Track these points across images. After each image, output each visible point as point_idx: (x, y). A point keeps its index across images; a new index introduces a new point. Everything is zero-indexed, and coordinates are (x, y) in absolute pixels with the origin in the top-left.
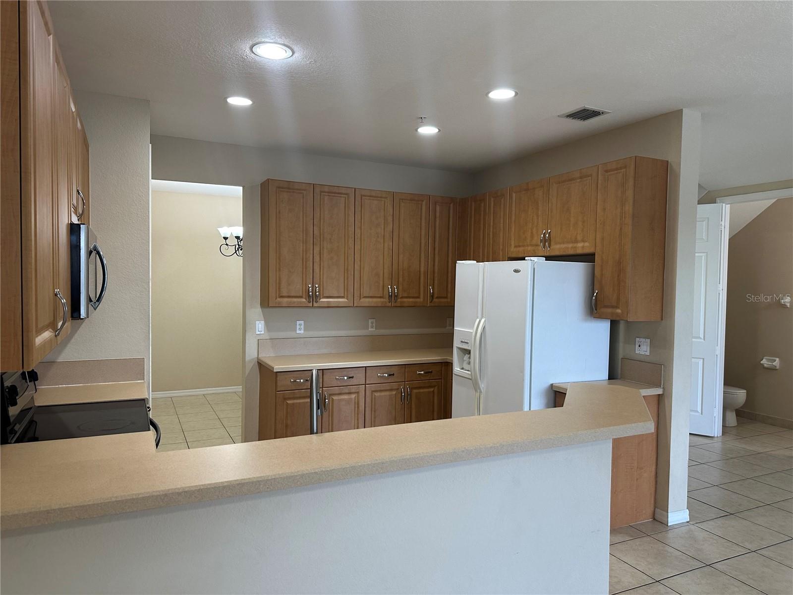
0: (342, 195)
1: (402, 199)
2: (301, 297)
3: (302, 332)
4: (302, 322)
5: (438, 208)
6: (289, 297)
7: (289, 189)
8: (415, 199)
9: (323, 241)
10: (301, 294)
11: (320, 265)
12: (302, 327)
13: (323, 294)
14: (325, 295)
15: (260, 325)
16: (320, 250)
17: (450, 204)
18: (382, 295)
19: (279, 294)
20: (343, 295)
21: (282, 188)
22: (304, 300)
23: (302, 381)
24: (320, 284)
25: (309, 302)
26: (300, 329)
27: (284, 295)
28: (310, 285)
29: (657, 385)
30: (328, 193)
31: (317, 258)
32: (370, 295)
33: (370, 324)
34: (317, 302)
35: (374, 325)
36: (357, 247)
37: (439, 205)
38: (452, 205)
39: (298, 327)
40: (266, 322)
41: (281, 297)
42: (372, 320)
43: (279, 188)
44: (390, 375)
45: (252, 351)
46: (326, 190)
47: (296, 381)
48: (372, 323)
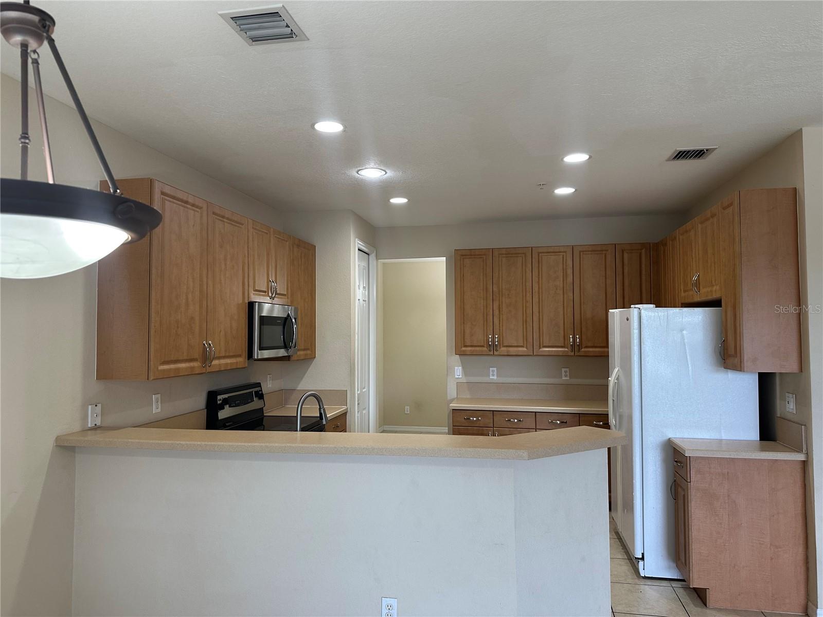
0: (520, 255)
1: (583, 251)
2: (483, 346)
3: (495, 377)
4: (495, 369)
5: (626, 255)
6: (472, 346)
7: (471, 255)
8: (598, 250)
9: (502, 296)
10: (482, 344)
11: (500, 318)
12: (495, 373)
13: (503, 343)
14: (504, 345)
15: (458, 371)
16: (499, 305)
17: (641, 249)
18: (563, 345)
19: (464, 343)
20: (522, 345)
21: (466, 255)
22: (486, 349)
23: (475, 419)
24: (500, 334)
25: (490, 351)
26: (493, 375)
27: (467, 344)
28: (490, 336)
29: (799, 450)
30: (506, 254)
31: (496, 312)
32: (550, 345)
33: (563, 374)
34: (497, 351)
35: (568, 374)
36: (536, 300)
37: (627, 252)
38: (643, 251)
39: (491, 373)
40: (463, 368)
41: (466, 346)
42: (565, 369)
43: (462, 255)
44: (562, 422)
45: (452, 392)
46: (504, 252)
47: (469, 419)
48: (566, 372)
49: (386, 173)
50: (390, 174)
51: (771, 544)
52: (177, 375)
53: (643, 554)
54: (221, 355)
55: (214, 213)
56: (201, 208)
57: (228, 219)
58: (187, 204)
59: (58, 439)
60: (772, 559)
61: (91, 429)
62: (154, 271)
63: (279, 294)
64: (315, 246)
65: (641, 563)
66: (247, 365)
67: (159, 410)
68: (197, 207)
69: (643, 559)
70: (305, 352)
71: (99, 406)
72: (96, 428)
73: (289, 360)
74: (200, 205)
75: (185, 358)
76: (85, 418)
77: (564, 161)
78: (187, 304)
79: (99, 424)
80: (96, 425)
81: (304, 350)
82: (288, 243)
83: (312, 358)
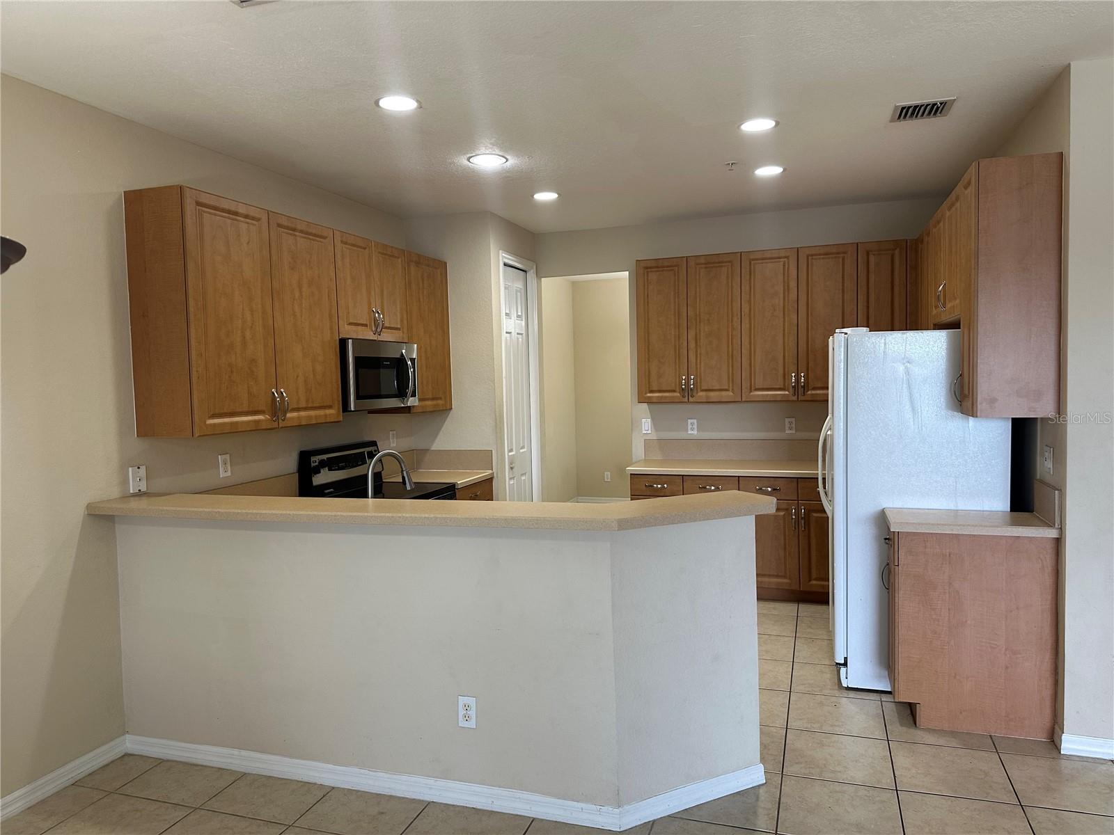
0: (724, 264)
1: (812, 255)
2: (674, 391)
3: (695, 432)
4: (695, 421)
5: (872, 259)
6: (660, 391)
7: (658, 267)
8: (835, 252)
9: (700, 322)
10: (673, 388)
11: (696, 351)
12: (695, 426)
13: (701, 388)
14: (703, 388)
15: (646, 424)
16: (696, 335)
17: (894, 250)
18: (782, 387)
19: (649, 388)
20: (727, 388)
21: (650, 268)
22: (679, 395)
23: (659, 486)
24: (697, 376)
25: (684, 397)
26: (692, 429)
27: (654, 389)
28: (684, 377)
30: (705, 264)
31: (692, 345)
32: (765, 387)
33: (787, 425)
34: (692, 396)
35: (794, 426)
36: (746, 325)
37: (874, 255)
38: (897, 252)
39: (690, 427)
40: (653, 419)
41: (652, 392)
42: (790, 419)
43: (647, 268)
44: (774, 490)
45: (638, 450)
46: (703, 261)
47: (652, 486)
48: (790, 423)
49: (507, 160)
50: (512, 161)
51: (1006, 650)
52: (234, 431)
53: (846, 659)
54: (301, 406)
55: (279, 225)
56: (258, 220)
57: (301, 231)
58: (237, 216)
59: (89, 506)
60: (1007, 668)
61: (134, 495)
62: (191, 303)
63: (387, 328)
64: (446, 263)
65: (843, 670)
66: (341, 419)
67: (229, 474)
68: (253, 218)
69: (845, 664)
70: (435, 402)
71: (143, 469)
72: (140, 494)
73: (409, 413)
74: (257, 215)
75: (246, 409)
76: (124, 481)
77: (741, 130)
78: (244, 343)
79: (144, 489)
80: (140, 490)
81: (433, 399)
82: (400, 260)
83: (446, 410)
